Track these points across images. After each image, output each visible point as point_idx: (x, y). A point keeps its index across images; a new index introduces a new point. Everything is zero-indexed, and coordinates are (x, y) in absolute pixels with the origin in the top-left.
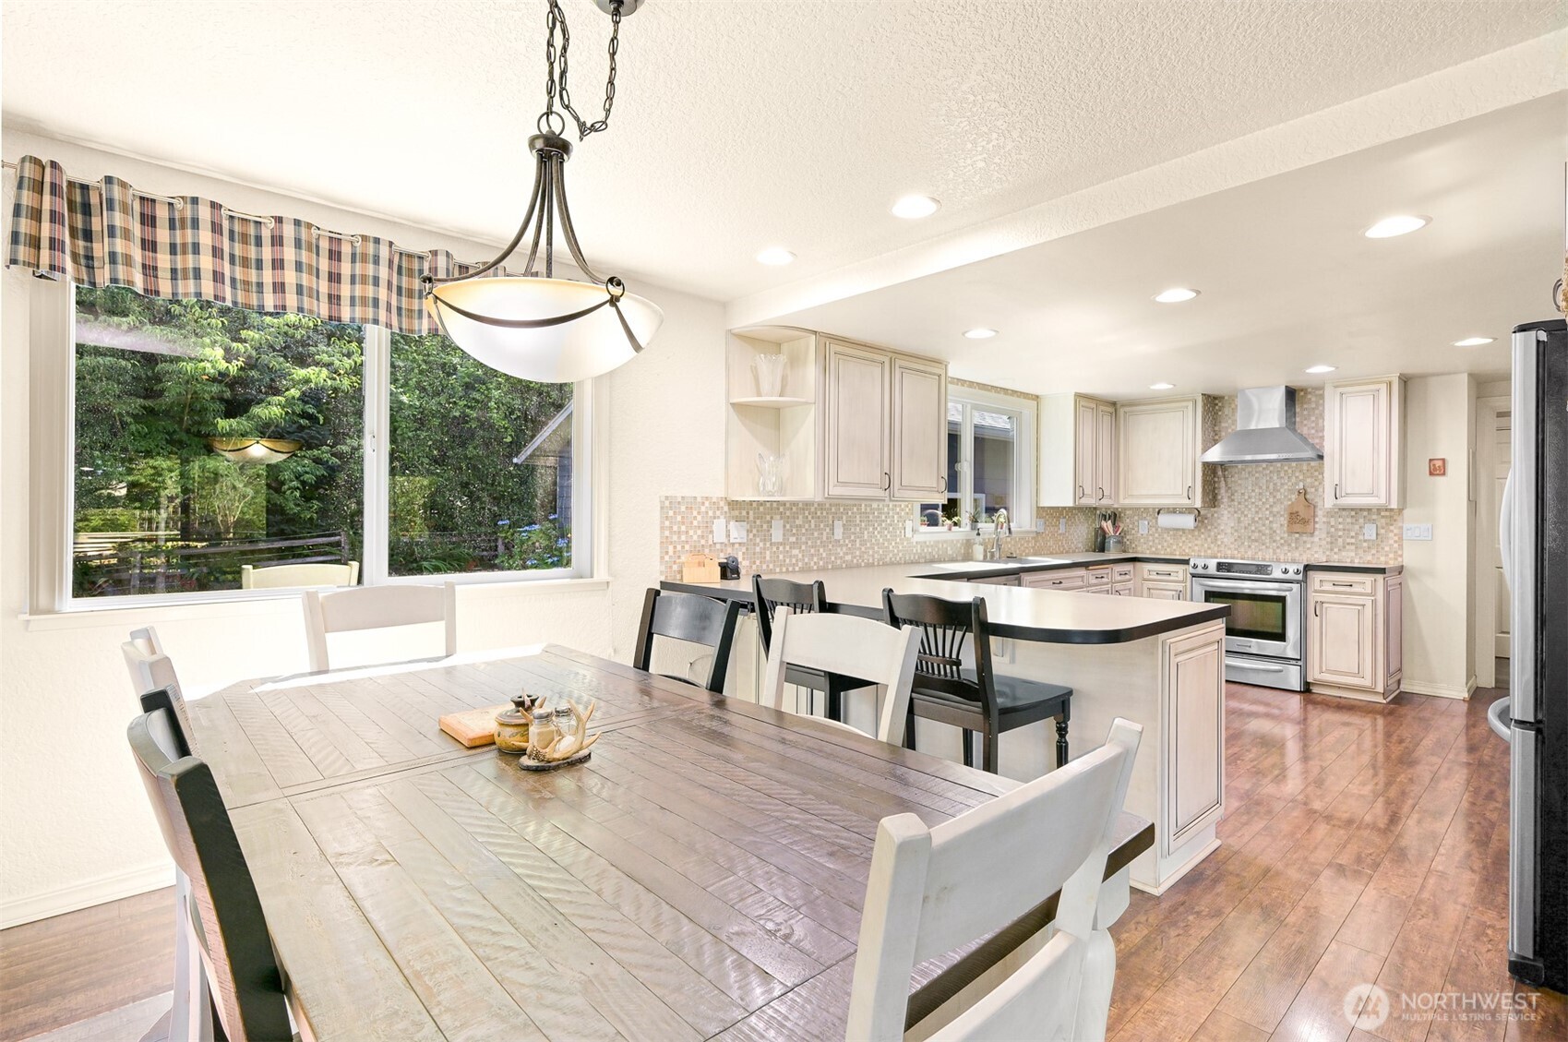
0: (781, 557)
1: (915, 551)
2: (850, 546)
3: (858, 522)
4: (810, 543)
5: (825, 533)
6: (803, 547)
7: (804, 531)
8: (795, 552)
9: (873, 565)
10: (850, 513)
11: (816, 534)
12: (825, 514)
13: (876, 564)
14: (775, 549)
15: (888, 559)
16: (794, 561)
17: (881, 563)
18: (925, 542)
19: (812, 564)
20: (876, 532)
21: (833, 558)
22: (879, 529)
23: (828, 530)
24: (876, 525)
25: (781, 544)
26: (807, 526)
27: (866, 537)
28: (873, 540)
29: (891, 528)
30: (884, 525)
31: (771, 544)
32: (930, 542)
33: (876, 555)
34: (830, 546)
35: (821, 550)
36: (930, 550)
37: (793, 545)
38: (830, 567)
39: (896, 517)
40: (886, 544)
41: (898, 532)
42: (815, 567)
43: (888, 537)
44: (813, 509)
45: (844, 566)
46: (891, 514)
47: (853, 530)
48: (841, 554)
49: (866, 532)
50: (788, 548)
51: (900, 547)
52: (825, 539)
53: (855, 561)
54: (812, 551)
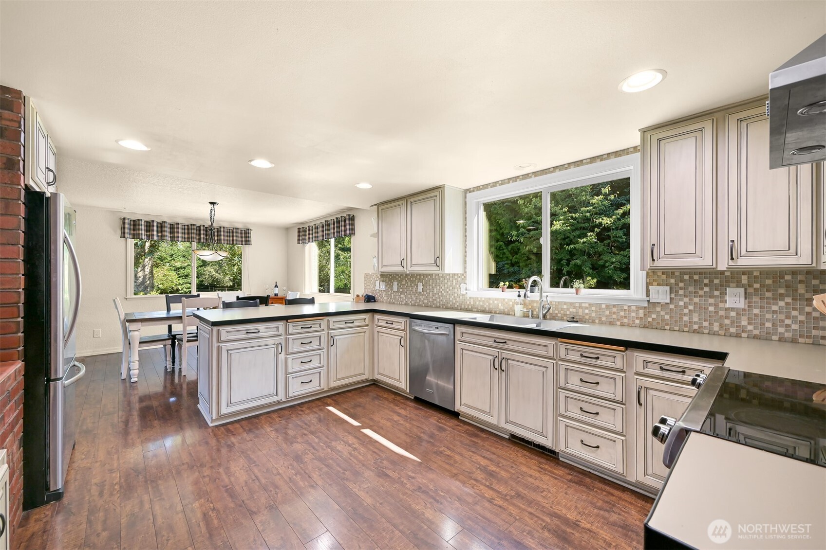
0: (397, 297)
1: (468, 303)
2: (427, 295)
3: (431, 283)
4: (408, 292)
5: (414, 288)
6: (405, 294)
7: (405, 287)
8: (402, 296)
9: (439, 307)
10: (426, 279)
11: (410, 289)
12: (414, 279)
13: (441, 307)
14: (395, 294)
15: (449, 305)
16: (402, 300)
17: (444, 307)
18: (477, 298)
19: (409, 302)
20: (441, 290)
21: (418, 301)
22: (443, 288)
23: (415, 287)
24: (441, 286)
25: (397, 292)
26: (407, 285)
27: (435, 292)
28: (440, 294)
29: (451, 288)
30: (446, 286)
31: (394, 292)
32: (481, 298)
33: (441, 302)
34: (417, 295)
35: (413, 296)
36: (481, 304)
37: (402, 293)
38: (417, 305)
39: (454, 281)
40: (448, 297)
41: (456, 290)
42: (410, 304)
43: (449, 292)
44: (409, 277)
45: (424, 305)
46: (451, 279)
47: (428, 288)
48: (422, 299)
49: (435, 289)
50: (399, 294)
51: (458, 299)
52: (414, 291)
53: (429, 304)
54: (409, 296)
